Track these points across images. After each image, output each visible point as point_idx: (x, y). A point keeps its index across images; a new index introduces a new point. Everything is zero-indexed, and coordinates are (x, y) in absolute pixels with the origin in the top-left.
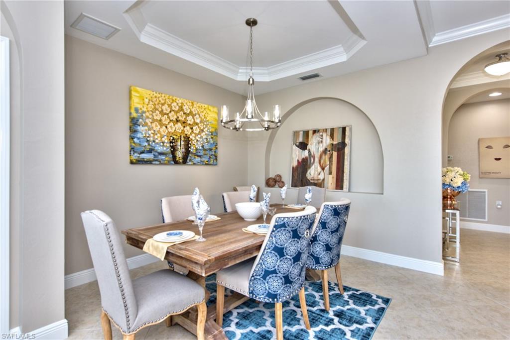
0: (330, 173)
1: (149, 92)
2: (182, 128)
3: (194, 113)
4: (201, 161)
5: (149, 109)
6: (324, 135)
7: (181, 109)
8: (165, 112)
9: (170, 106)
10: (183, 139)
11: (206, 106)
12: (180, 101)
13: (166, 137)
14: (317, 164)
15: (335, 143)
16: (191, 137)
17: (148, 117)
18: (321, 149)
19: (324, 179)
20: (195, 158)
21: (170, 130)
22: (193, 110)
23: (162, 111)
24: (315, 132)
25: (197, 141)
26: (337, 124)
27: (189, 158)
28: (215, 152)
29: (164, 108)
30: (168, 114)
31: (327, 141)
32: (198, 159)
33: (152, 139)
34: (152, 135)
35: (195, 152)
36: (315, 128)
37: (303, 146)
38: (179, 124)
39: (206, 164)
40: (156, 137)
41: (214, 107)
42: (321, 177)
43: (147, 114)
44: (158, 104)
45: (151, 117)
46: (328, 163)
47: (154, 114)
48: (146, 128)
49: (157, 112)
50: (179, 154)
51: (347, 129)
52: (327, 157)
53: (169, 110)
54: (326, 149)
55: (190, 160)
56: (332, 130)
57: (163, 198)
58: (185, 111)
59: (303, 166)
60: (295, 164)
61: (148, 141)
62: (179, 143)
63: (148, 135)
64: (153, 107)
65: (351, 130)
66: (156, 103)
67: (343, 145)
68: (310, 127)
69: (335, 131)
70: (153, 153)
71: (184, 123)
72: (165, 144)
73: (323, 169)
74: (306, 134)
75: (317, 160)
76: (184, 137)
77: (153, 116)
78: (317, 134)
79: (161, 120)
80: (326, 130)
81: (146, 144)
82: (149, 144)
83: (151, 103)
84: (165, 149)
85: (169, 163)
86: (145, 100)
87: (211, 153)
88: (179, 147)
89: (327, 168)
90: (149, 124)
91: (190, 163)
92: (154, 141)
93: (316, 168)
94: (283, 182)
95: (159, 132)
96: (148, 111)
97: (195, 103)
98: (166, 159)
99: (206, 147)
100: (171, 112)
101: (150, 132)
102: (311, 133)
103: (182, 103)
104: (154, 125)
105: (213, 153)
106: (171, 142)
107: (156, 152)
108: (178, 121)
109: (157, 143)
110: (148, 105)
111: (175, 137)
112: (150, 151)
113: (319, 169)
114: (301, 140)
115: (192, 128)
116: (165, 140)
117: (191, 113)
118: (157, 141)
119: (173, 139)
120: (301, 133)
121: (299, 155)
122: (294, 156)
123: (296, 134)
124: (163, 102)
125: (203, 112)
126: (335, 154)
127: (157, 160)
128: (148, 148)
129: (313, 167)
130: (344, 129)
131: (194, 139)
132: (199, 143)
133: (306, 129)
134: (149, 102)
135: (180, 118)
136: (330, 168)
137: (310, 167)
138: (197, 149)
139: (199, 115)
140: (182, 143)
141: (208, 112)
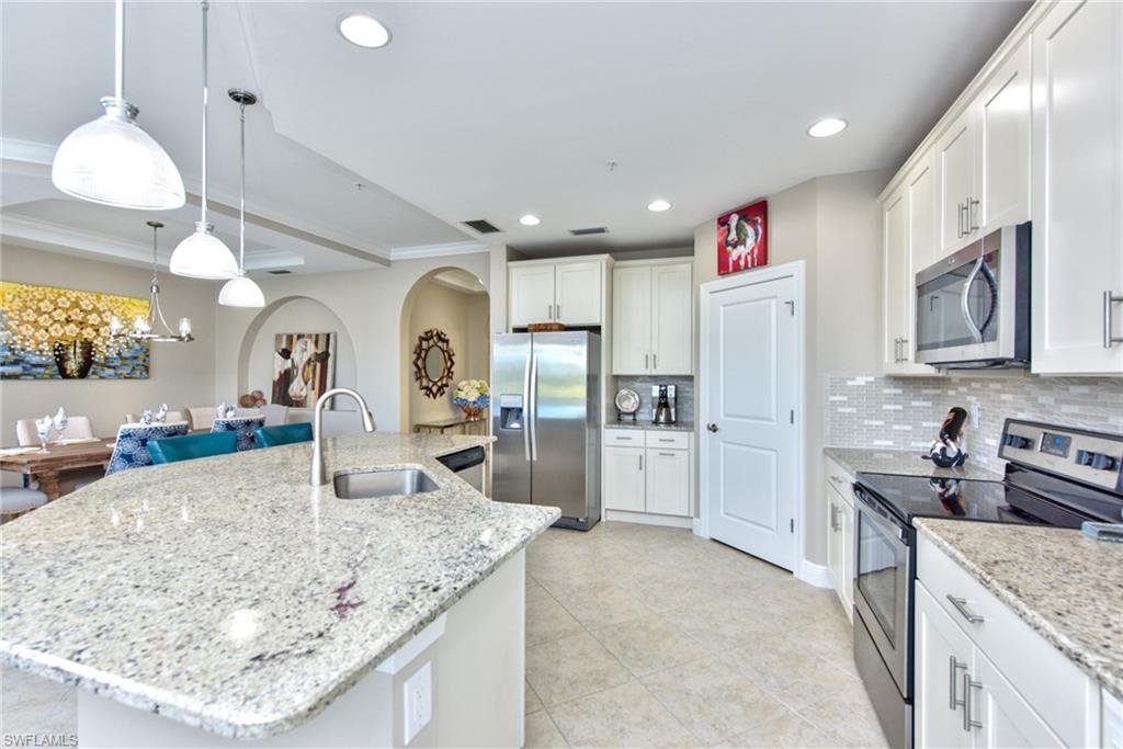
0: (313, 389)
1: (14, 285)
2: (78, 330)
3: (102, 309)
4: (116, 374)
5: (14, 308)
6: (309, 341)
7: (76, 304)
8: (43, 310)
9: (54, 302)
10: (78, 344)
11: (126, 299)
12: (73, 295)
13: (46, 344)
14: (299, 378)
15: (319, 352)
16: (95, 342)
17: (11, 319)
18: (305, 359)
19: (306, 397)
20: (103, 370)
21: (53, 334)
22: (99, 305)
23: (40, 308)
24: (299, 337)
25: (108, 346)
26: (322, 329)
27: (91, 370)
28: (144, 361)
29: (42, 305)
30: (49, 313)
31: (311, 349)
32: (112, 371)
33: (18, 347)
34: (19, 342)
35: (103, 361)
36: (301, 331)
37: (286, 354)
38: (72, 325)
39: (125, 378)
40: (27, 344)
41: (141, 299)
42: (304, 393)
43: (11, 314)
44: (31, 300)
45: (17, 317)
46: (311, 376)
47: (23, 314)
48: (9, 332)
49: (30, 311)
50: (72, 366)
51: (332, 337)
52: (310, 369)
53: (53, 307)
54: (310, 359)
55: (94, 373)
56: (317, 336)
57: (19, 419)
58: (84, 307)
59: (286, 378)
60: (277, 377)
61: (11, 350)
62: (72, 351)
63: (11, 342)
64: (21, 304)
65: (336, 336)
66: (28, 299)
67: (326, 354)
68: (295, 330)
69: (320, 337)
70: (21, 364)
71: (81, 323)
72: (45, 353)
73: (306, 383)
74: (290, 338)
75: (300, 372)
76: (81, 343)
77: (21, 317)
78: (301, 340)
79: (36, 321)
80: (310, 336)
81: (9, 354)
82: (14, 354)
83: (17, 299)
84: (44, 359)
85: (52, 377)
86: (7, 296)
87: (135, 362)
88: (72, 357)
89: (310, 382)
90: (14, 327)
91: (93, 376)
92: (23, 350)
93: (299, 382)
94: (264, 401)
95: (33, 337)
96: (12, 311)
97: (103, 297)
98: (47, 372)
99: (126, 353)
100: (55, 309)
101: (15, 338)
102: (295, 337)
103: (78, 297)
104: (23, 328)
105: (141, 362)
106: (55, 350)
107: (28, 363)
108: (68, 321)
109: (29, 352)
110: (11, 302)
111: (63, 343)
112: (16, 363)
113: (303, 384)
114: (284, 346)
115: (97, 330)
116: (45, 347)
117: (95, 310)
118: (29, 349)
119: (61, 345)
120: (285, 337)
121: (281, 365)
122: (276, 366)
123: (278, 337)
124: (41, 297)
125: (119, 307)
126: (319, 365)
127: (29, 375)
128: (12, 358)
129: (296, 381)
130: (328, 336)
131: (100, 344)
132: (111, 350)
133: (290, 332)
134: (13, 299)
135: (74, 317)
136: (313, 382)
137: (292, 381)
138: (106, 358)
139: (112, 312)
140: (78, 350)
141: (130, 306)
